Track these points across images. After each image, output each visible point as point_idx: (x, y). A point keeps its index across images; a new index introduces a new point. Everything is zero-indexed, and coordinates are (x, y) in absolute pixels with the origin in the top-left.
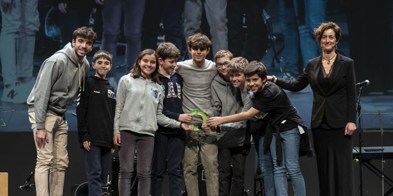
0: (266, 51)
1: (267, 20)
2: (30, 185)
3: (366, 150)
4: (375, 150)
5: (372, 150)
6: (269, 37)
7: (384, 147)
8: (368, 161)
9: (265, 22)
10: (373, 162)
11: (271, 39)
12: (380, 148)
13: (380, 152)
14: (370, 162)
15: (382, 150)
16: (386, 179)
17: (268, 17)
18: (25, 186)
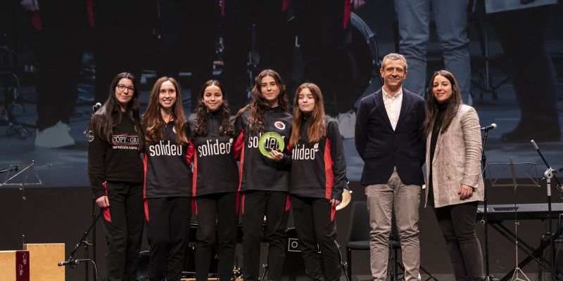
0: (370, 82)
1: (371, 39)
2: (76, 261)
3: (496, 209)
4: (507, 209)
5: (504, 209)
6: (374, 62)
7: (517, 205)
8: (499, 223)
9: (368, 42)
10: (505, 223)
11: (376, 64)
12: (513, 206)
13: (514, 211)
14: (502, 224)
15: (516, 208)
16: (521, 244)
17: (371, 35)
18: (70, 262)
